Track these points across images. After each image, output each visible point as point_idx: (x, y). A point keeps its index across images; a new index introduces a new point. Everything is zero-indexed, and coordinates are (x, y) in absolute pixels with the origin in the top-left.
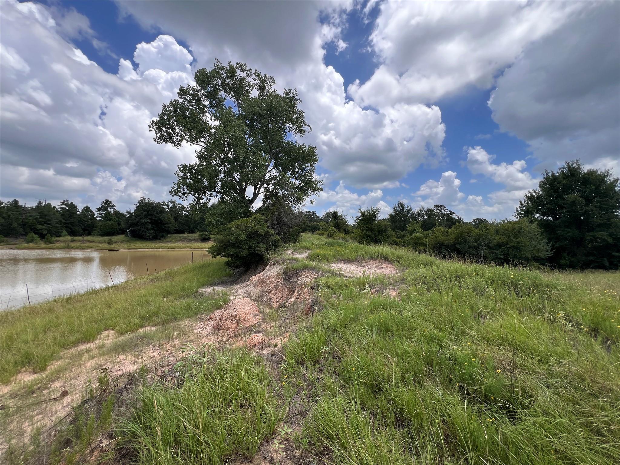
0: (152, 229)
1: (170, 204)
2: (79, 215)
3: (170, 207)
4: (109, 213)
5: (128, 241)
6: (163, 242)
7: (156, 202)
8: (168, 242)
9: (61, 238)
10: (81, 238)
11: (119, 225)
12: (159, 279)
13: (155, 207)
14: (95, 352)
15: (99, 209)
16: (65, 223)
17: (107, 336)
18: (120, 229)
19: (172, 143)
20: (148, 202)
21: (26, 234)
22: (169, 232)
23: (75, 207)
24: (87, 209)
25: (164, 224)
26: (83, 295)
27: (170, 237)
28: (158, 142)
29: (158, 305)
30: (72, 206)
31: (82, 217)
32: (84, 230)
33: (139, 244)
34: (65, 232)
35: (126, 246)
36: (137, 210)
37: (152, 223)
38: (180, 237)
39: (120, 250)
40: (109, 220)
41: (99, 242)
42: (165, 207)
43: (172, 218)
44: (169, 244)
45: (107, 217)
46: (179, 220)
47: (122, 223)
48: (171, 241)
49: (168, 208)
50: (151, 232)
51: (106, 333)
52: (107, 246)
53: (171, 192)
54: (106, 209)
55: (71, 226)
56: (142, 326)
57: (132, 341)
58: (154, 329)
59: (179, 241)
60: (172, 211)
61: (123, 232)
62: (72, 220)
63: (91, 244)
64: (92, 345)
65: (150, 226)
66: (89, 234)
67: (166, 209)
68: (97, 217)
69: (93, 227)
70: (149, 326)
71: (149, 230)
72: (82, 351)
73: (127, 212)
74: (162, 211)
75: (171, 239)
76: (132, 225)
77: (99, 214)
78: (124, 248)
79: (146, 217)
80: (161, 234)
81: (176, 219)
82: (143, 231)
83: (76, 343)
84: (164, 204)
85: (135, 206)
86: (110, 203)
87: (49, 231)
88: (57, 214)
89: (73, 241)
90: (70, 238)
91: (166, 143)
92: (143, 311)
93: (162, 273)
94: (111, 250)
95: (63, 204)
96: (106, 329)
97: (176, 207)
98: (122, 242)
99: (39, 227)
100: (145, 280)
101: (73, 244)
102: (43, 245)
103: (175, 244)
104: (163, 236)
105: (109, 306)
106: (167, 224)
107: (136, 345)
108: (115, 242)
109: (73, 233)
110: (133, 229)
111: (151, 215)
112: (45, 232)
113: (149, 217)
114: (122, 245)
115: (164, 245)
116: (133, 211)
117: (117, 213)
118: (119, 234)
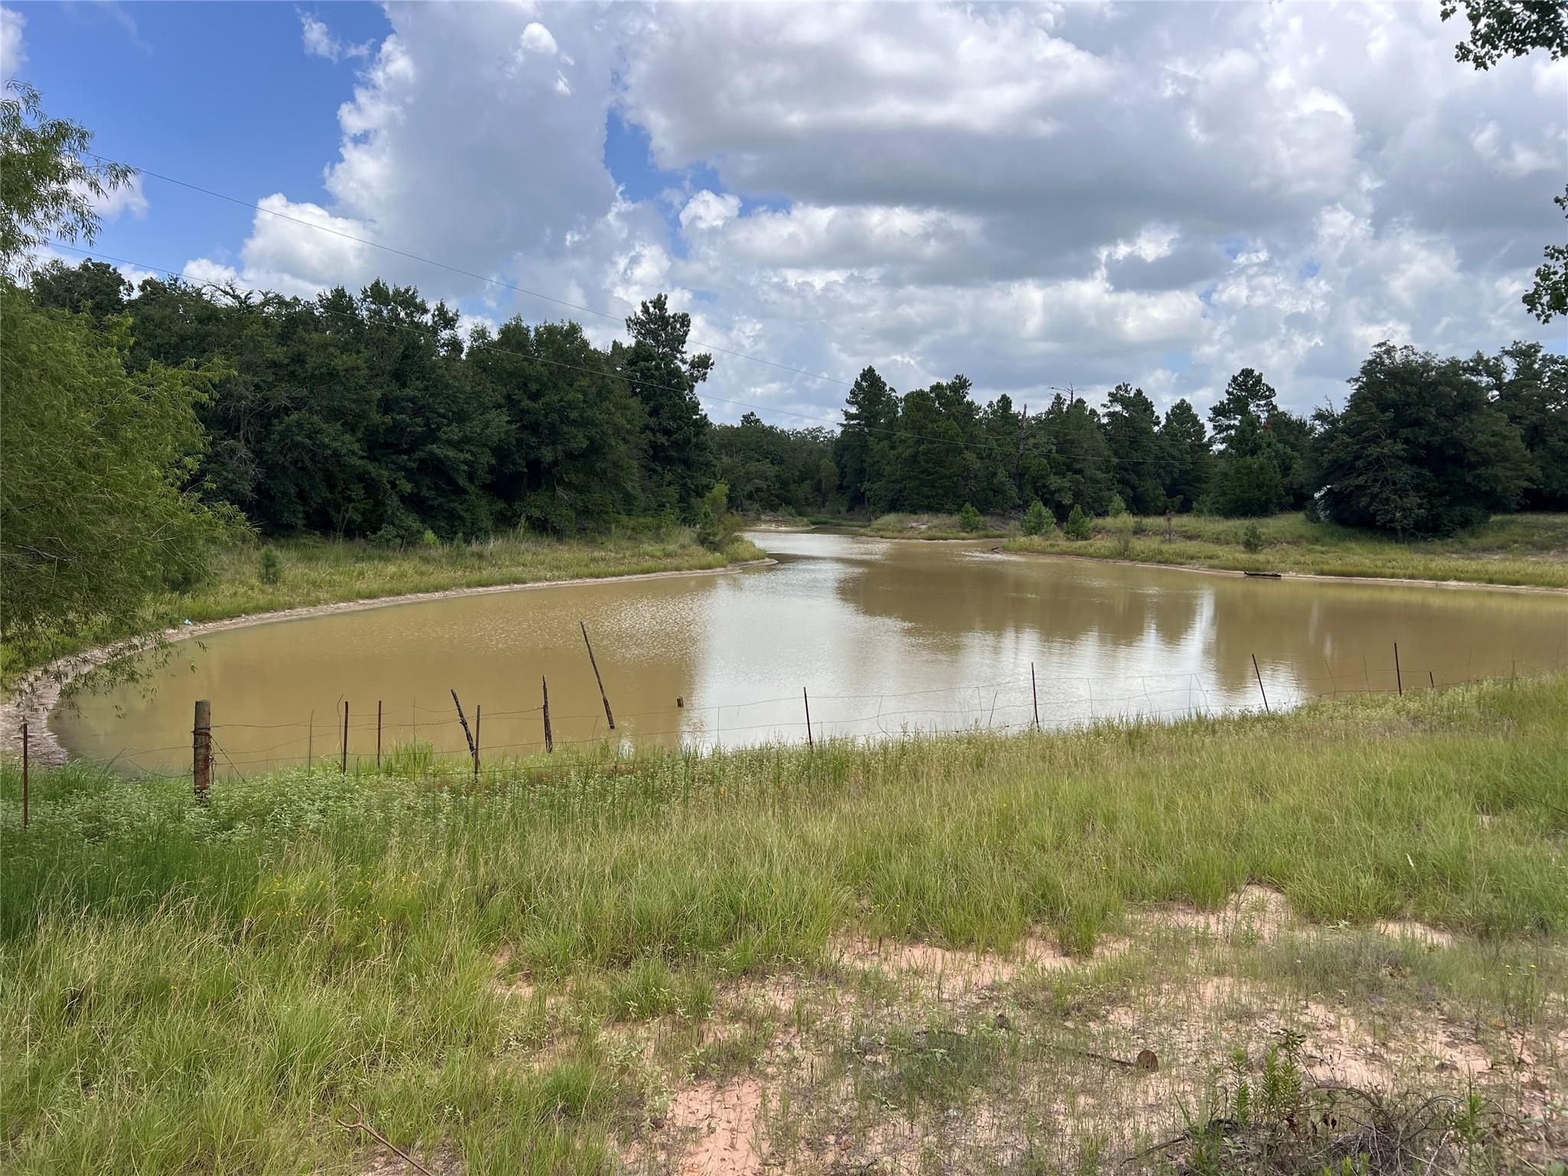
0: (1416, 488)
1: (1510, 365)
2: (1157, 436)
3: (1508, 377)
4: (1252, 422)
5: (1316, 540)
6: (1466, 551)
7: (1442, 353)
8: (1487, 550)
9: (1108, 521)
10: (1160, 521)
11: (1286, 469)
12: (1450, 720)
13: (1434, 384)
14: (1223, 952)
15: (1219, 411)
16: (1121, 468)
17: (1260, 907)
18: (1289, 490)
19: (1548, 42)
20: (1407, 364)
21: (1024, 507)
22: (1496, 503)
23: (1147, 407)
24: (1182, 413)
25: (1472, 466)
26: (1172, 731)
27: (1502, 526)
28: (1480, 63)
29: (1453, 840)
30: (1140, 405)
31: (1166, 442)
32: (1171, 492)
33: (1360, 554)
34: (1118, 501)
35: (1308, 558)
36: (1357, 402)
37: (1414, 460)
38: (1553, 527)
39: (1285, 576)
40: (1253, 453)
41: (1217, 540)
42: (1485, 380)
43: (1517, 431)
44: (1495, 563)
45: (1244, 442)
46: (1554, 441)
47: (1298, 465)
48: (1503, 548)
49: (1498, 387)
50: (1413, 500)
51: (1256, 893)
52: (1242, 556)
53: (1530, 300)
54: (1243, 410)
55: (1133, 478)
56: (1391, 914)
57: (1356, 963)
58: (1442, 939)
59: (1544, 548)
60: (1516, 396)
61: (1298, 501)
62: (1137, 456)
63: (1192, 547)
64: (1215, 925)
65: (1404, 474)
66: (1185, 508)
67: (1489, 388)
68: (1211, 441)
69: (1198, 479)
70: (1417, 918)
71: (1402, 493)
72: (1185, 930)
73: (1320, 416)
74: (1469, 401)
75: (1503, 537)
76: (1339, 469)
77: (1219, 429)
78: (1301, 567)
79: (1393, 435)
80: (1457, 511)
81: (1535, 436)
82: (1374, 497)
83: (1169, 897)
84: (1480, 364)
85: (1350, 389)
86: (1258, 380)
87: (1078, 496)
88: (1099, 436)
89: (1139, 531)
90: (1128, 520)
91: (1519, 52)
92: (1392, 845)
93: (1463, 695)
94: (1254, 573)
95: (1114, 398)
96: (1255, 880)
97: (1538, 375)
98: (1296, 541)
99: (1055, 482)
100: (1388, 711)
101: (1139, 544)
102: (1064, 544)
103: (1527, 564)
104: (1465, 523)
105: (1261, 792)
106: (1486, 462)
107: (1375, 987)
108: (1271, 543)
109: (1139, 505)
110: (1336, 487)
111: (1417, 423)
112: (1067, 502)
113: (1405, 432)
114: (1295, 554)
115: (1472, 565)
116: (1340, 408)
117: (1281, 423)
118: (1284, 508)
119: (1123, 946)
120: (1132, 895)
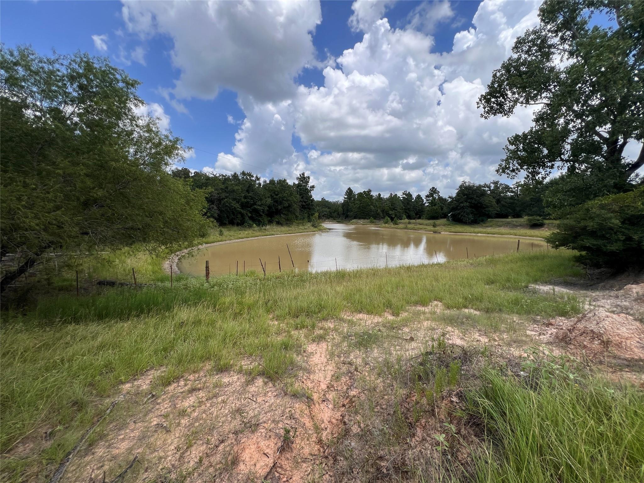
0: (471, 213)
1: (492, 186)
2: (413, 202)
3: (492, 188)
4: (434, 199)
5: (449, 225)
6: (482, 227)
7: (477, 183)
8: (487, 227)
9: (402, 221)
10: (414, 221)
11: (442, 209)
12: (480, 264)
13: (475, 190)
14: (428, 315)
15: (427, 196)
16: (405, 209)
17: (437, 306)
18: (443, 214)
19: (501, 113)
20: (469, 185)
21: (384, 218)
22: (489, 216)
23: (411, 195)
24: (419, 197)
25: (484, 208)
26: (417, 267)
27: (491, 221)
28: (486, 118)
29: (480, 291)
30: (409, 195)
31: (415, 203)
32: (416, 214)
33: (459, 228)
34: (404, 216)
35: (447, 229)
36: (458, 194)
37: (471, 207)
38: (502, 222)
39: (442, 233)
40: (435, 205)
41: (426, 225)
42: (487, 189)
43: (494, 200)
44: (489, 230)
45: (433, 203)
46: (502, 202)
47: (445, 208)
48: (491, 226)
49: (490, 190)
50: (471, 216)
51: (436, 302)
52: (432, 228)
53: (497, 171)
54: (432, 196)
55: (408, 211)
56: (466, 307)
57: (458, 318)
58: (477, 313)
59: (500, 226)
60: (494, 192)
61: (445, 216)
62: (409, 207)
63: (421, 226)
64: (427, 310)
65: (469, 210)
66: (419, 218)
67: (488, 191)
68: (425, 203)
69: (422, 211)
70: (472, 308)
71: (468, 214)
72: (420, 311)
73: (450, 197)
74: (483, 193)
75: (491, 224)
76: (453, 209)
77: (427, 200)
78: (445, 231)
79: (466, 201)
80: (481, 218)
81: (498, 201)
82: (462, 215)
83: (416, 303)
84: (486, 186)
85: (457, 191)
86: (436, 190)
87: (396, 215)
88: (400, 202)
89: (409, 223)
90: (407, 221)
91: (495, 115)
92: (466, 292)
93: (482, 259)
94: (435, 232)
95: (404, 194)
96: (436, 300)
97: (499, 188)
98: (444, 225)
99: (391, 212)
100: (465, 262)
101: (409, 226)
102: (393, 226)
103: (496, 230)
104: (483, 221)
105: (437, 280)
106: (488, 207)
107: (462, 323)
108: (439, 225)
109: (409, 217)
110: (453, 213)
111: (472, 198)
112: (393, 216)
113: (469, 200)
114: (444, 228)
115: (484, 230)
116: (454, 195)
117: (441, 199)
118: (442, 218)
119: (406, 314)
120: (408, 303)
